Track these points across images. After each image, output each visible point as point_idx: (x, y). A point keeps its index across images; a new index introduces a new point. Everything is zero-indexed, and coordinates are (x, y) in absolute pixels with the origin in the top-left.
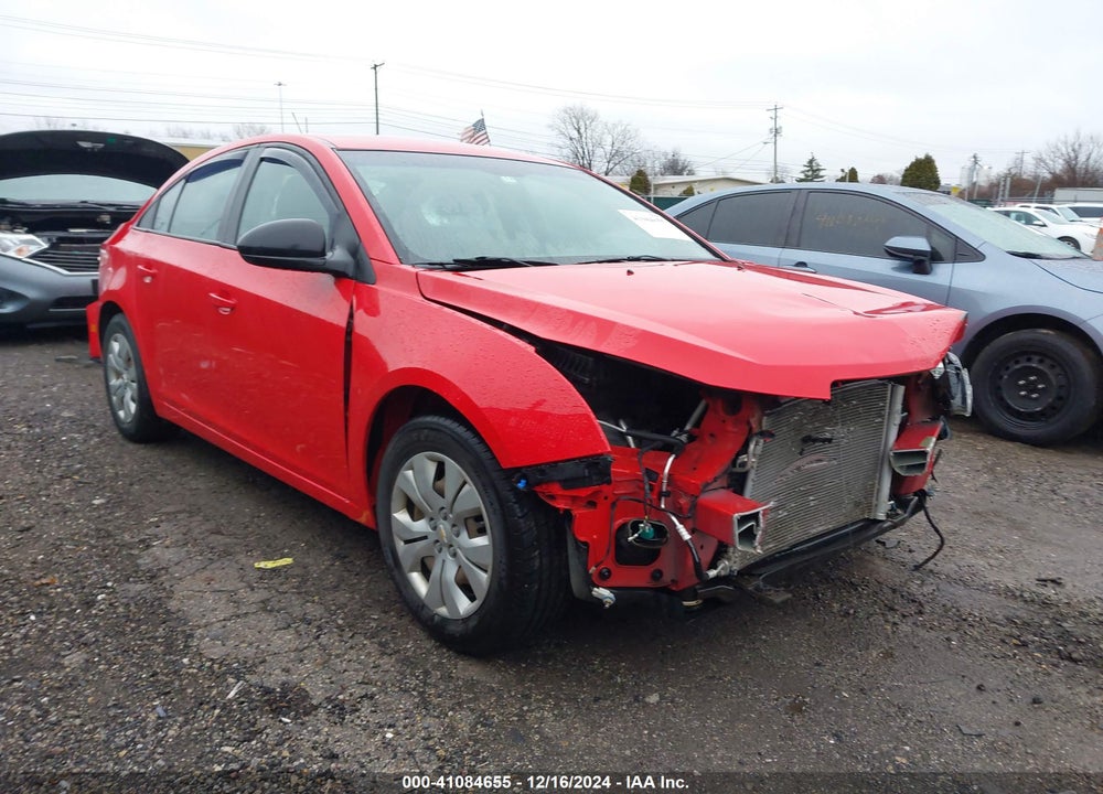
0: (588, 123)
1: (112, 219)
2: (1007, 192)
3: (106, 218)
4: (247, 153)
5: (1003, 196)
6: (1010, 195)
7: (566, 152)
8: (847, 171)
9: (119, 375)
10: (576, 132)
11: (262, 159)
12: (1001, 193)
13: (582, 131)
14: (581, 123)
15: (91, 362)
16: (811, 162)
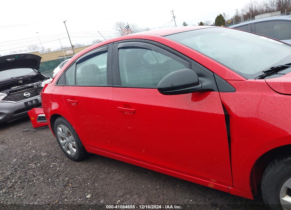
0: (123, 25)
1: (23, 81)
2: (243, 20)
3: (21, 82)
4: (108, 47)
5: (242, 21)
6: (244, 20)
7: (119, 34)
8: (200, 23)
9: (63, 139)
10: (120, 29)
11: (119, 49)
12: (242, 20)
13: (122, 28)
14: (121, 26)
15: (34, 130)
16: (184, 23)
